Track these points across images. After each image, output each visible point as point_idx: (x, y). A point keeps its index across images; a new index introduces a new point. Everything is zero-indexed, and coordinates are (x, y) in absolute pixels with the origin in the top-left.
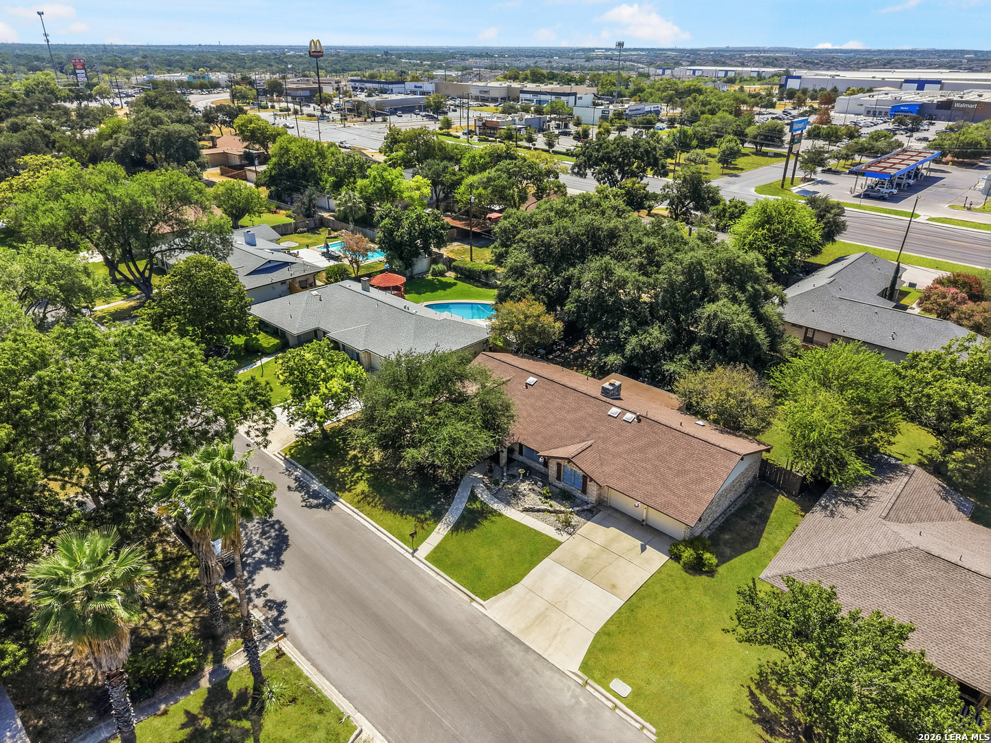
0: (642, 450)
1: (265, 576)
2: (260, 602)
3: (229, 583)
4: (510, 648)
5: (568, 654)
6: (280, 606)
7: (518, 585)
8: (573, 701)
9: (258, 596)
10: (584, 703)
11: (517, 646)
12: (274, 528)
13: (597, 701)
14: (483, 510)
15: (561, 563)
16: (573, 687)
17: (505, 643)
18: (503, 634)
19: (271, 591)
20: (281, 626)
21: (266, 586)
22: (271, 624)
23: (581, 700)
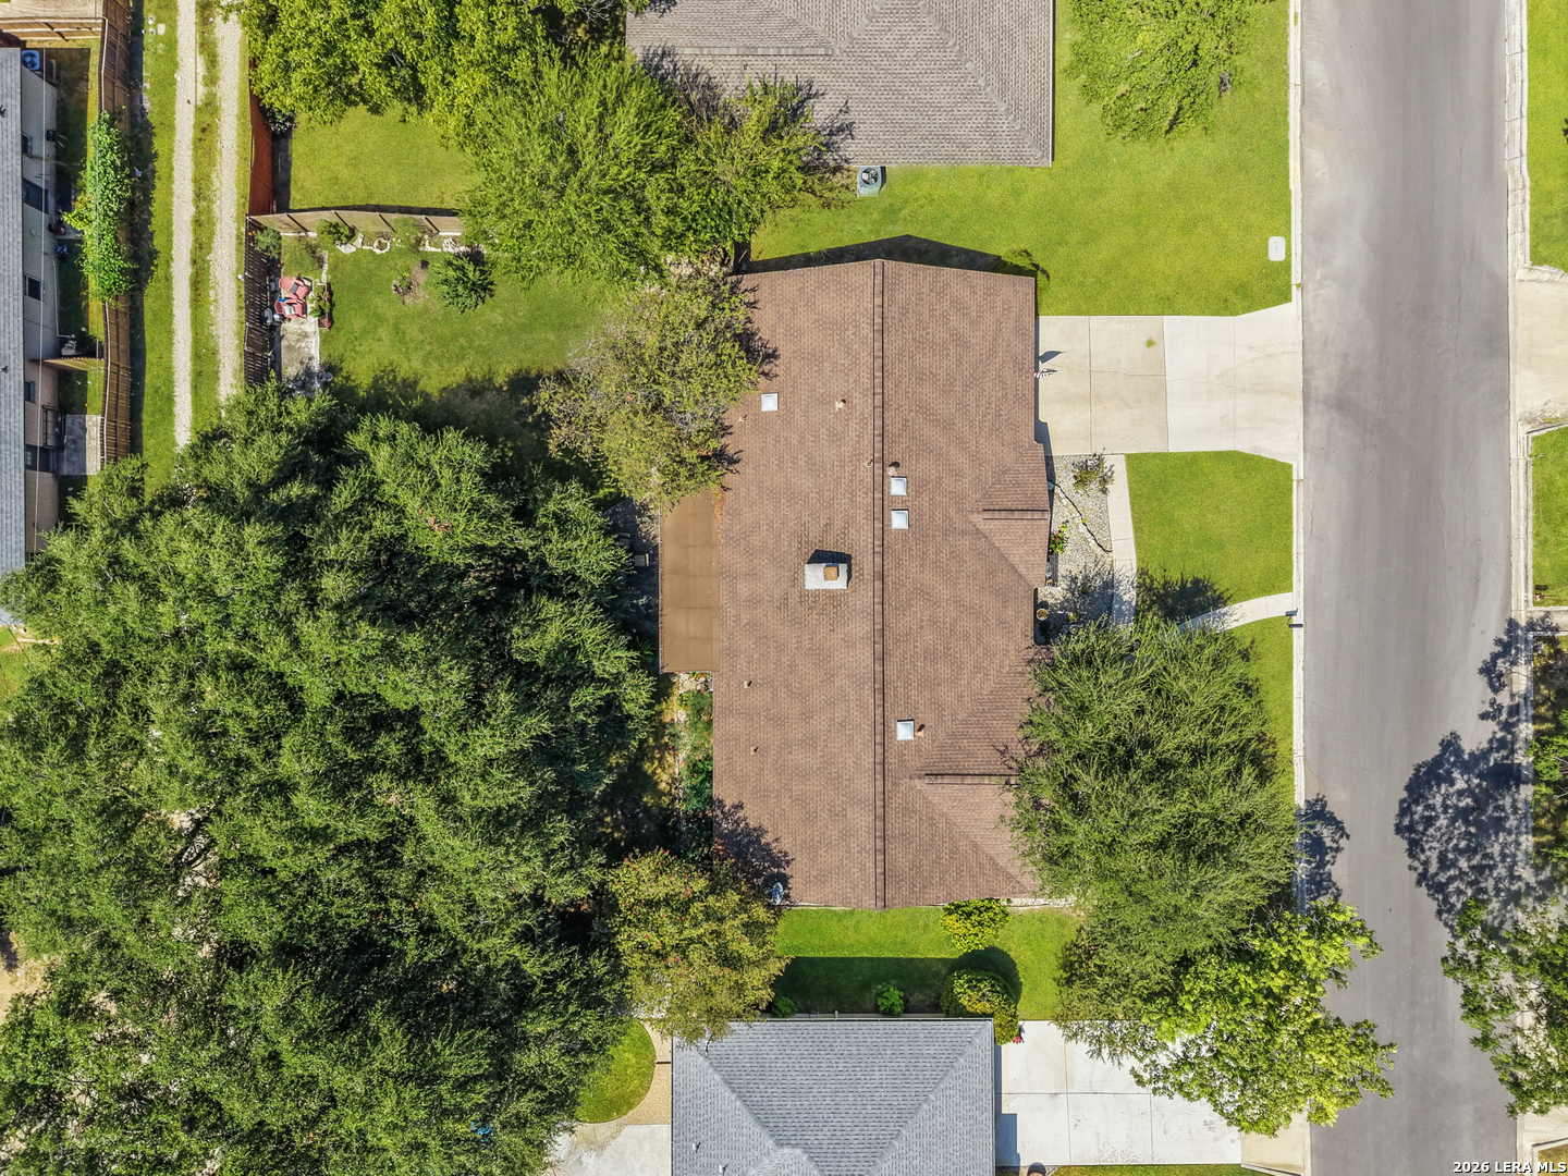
0: (948, 425)
1: (1476, 736)
2: (1504, 699)
3: (1517, 761)
4: (1322, 386)
5: (1279, 325)
6: (1488, 670)
7: (1239, 448)
8: (1326, 283)
9: (1500, 709)
10: (1319, 272)
11: (1313, 384)
12: (1412, 820)
13: (1306, 263)
14: (1153, 602)
15: (1164, 430)
16: (1311, 295)
17: (1321, 398)
18: (1312, 410)
19: (1483, 702)
20: (1505, 638)
21: (1484, 716)
22: (1513, 652)
23: (1318, 277)
